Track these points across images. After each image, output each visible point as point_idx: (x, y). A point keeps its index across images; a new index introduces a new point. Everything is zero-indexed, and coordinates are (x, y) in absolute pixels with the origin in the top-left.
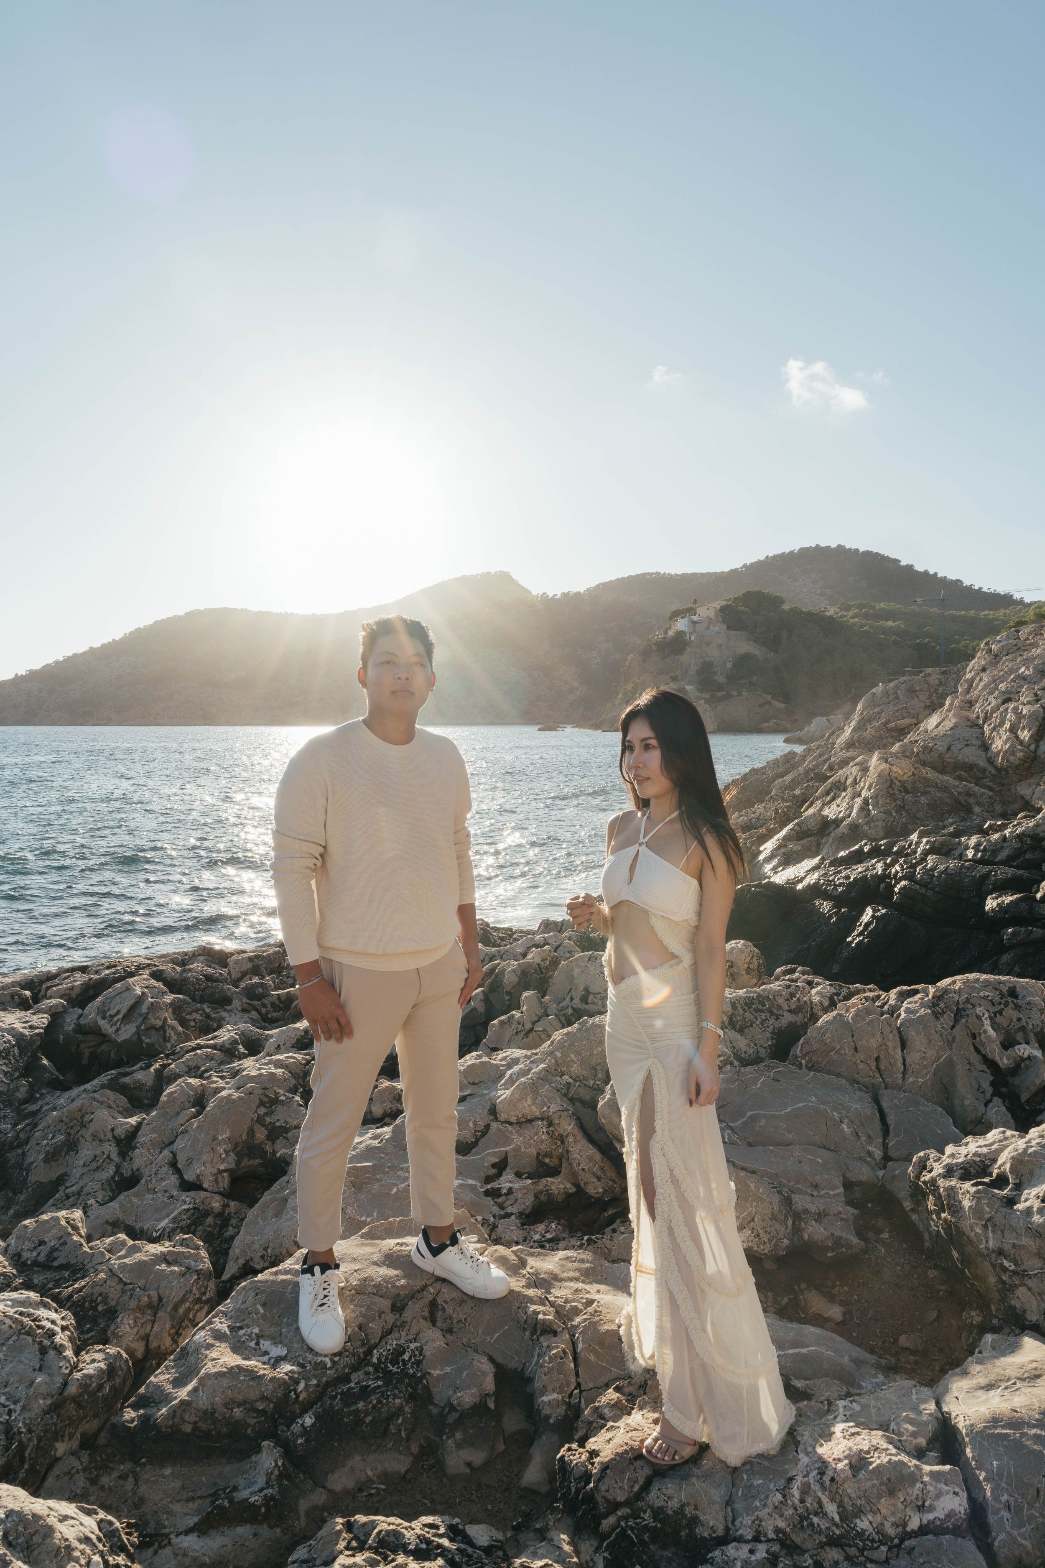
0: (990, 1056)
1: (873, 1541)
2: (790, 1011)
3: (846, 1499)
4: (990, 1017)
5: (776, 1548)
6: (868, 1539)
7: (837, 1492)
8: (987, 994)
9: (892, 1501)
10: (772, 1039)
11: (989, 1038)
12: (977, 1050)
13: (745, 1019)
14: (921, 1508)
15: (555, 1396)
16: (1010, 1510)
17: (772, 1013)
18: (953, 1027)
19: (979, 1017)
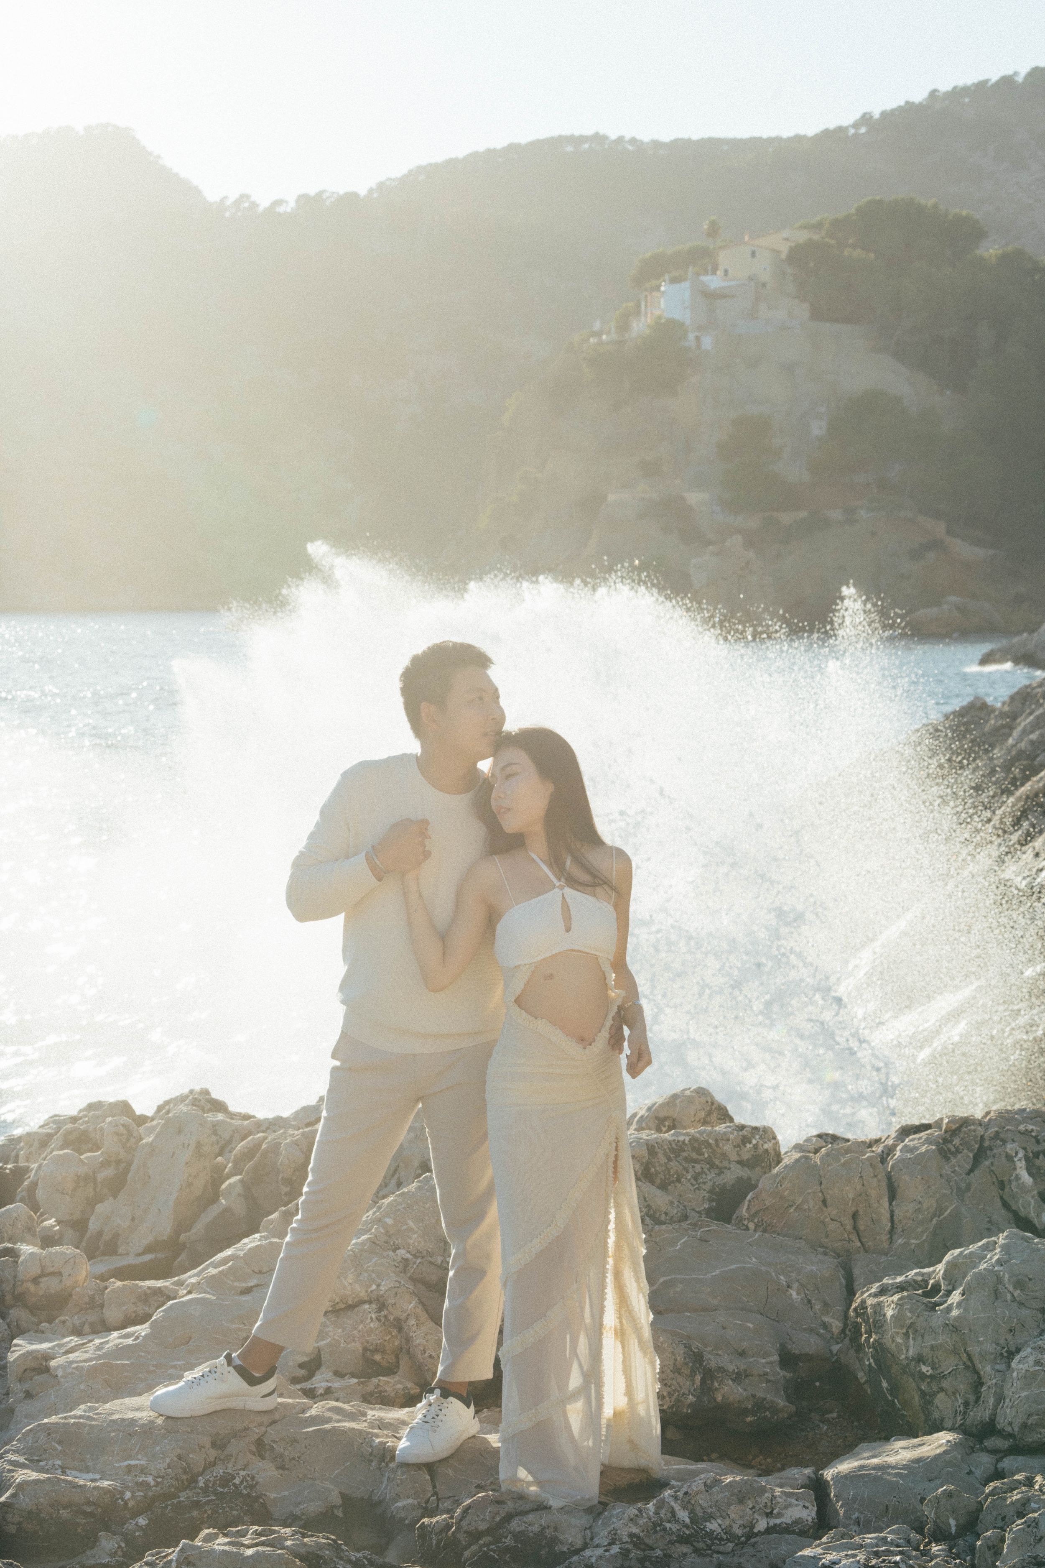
0: (1022, 1212)
1: (721, 1539)
2: (740, 1162)
3: (698, 1509)
4: (1026, 1158)
5: (630, 1546)
6: (716, 1538)
7: (689, 1502)
8: (1030, 1127)
9: (742, 1508)
10: (711, 1201)
11: (1022, 1187)
12: (1006, 1205)
13: (669, 1170)
14: (769, 1515)
15: (410, 1501)
16: (859, 1524)
17: (712, 1165)
18: (971, 1171)
19: (1009, 1158)
